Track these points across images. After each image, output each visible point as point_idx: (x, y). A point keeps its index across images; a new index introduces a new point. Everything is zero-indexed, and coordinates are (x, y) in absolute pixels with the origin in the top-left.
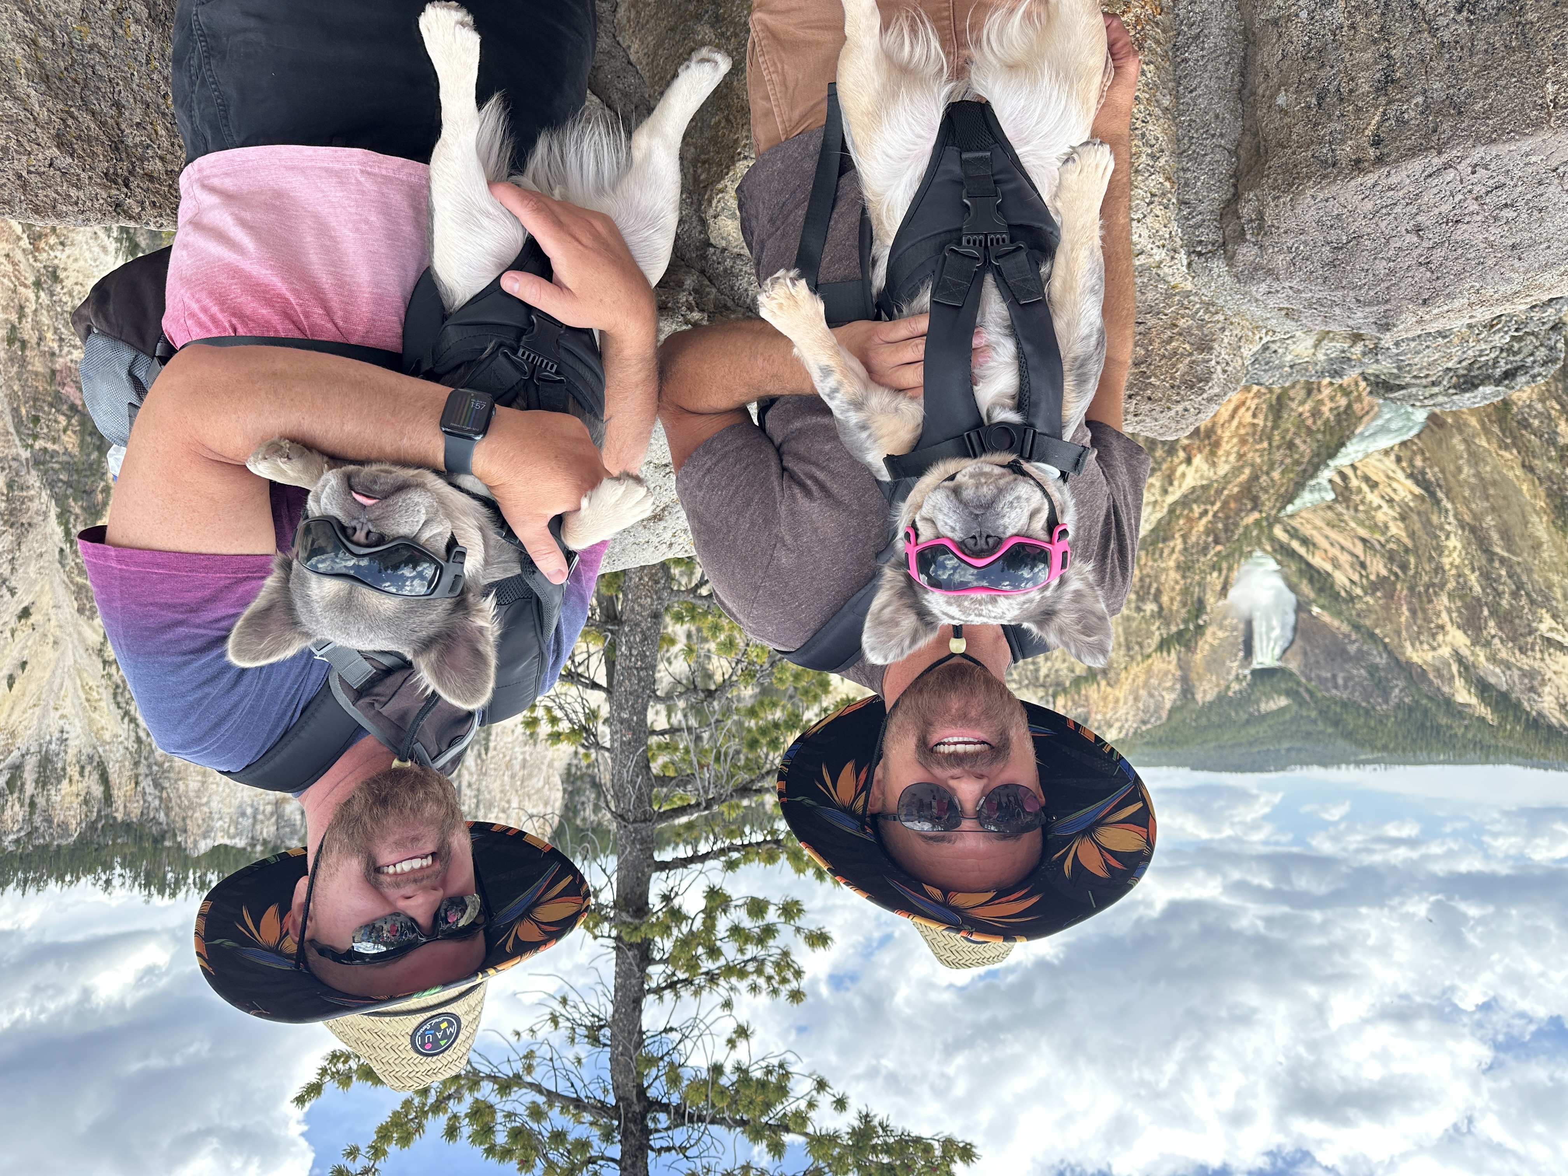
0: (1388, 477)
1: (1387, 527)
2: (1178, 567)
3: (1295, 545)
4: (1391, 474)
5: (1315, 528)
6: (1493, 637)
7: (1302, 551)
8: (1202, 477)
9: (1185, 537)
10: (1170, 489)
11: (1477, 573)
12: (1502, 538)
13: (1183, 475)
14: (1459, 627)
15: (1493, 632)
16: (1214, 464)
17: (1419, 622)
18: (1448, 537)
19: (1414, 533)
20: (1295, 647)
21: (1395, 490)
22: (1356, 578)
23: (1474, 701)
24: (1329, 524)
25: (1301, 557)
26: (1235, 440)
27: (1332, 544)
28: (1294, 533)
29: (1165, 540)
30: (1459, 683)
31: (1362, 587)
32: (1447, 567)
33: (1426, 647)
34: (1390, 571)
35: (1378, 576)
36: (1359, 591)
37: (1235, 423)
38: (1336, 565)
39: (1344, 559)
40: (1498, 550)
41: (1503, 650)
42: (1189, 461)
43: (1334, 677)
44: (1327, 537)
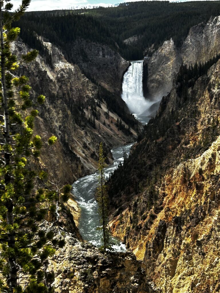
0: (87, 160)
1: (86, 133)
2: (199, 113)
3: (126, 126)
4: (86, 161)
5: (117, 135)
6: (37, 76)
7: (123, 123)
8: (192, 163)
9: (196, 130)
10: (210, 157)
11: (47, 108)
12: (40, 125)
13: (202, 164)
14: (51, 81)
15: (37, 78)
16: (185, 169)
17: (69, 84)
18: (60, 127)
19: (75, 130)
20: (122, 72)
21: (84, 153)
22: (98, 108)
23: (44, 43)
24: (111, 137)
25: (123, 120)
26: (174, 182)
27: (109, 126)
28: (127, 133)
29: (208, 129)
30: (51, 52)
31: (94, 102)
32: (61, 112)
33: (65, 71)
34: (83, 111)
35: (87, 109)
36: (96, 101)
37: (174, 192)
38: (106, 114)
39: (103, 117)
40: (41, 119)
41: (33, 69)
42: (201, 172)
43: (104, 56)
44: (111, 130)
